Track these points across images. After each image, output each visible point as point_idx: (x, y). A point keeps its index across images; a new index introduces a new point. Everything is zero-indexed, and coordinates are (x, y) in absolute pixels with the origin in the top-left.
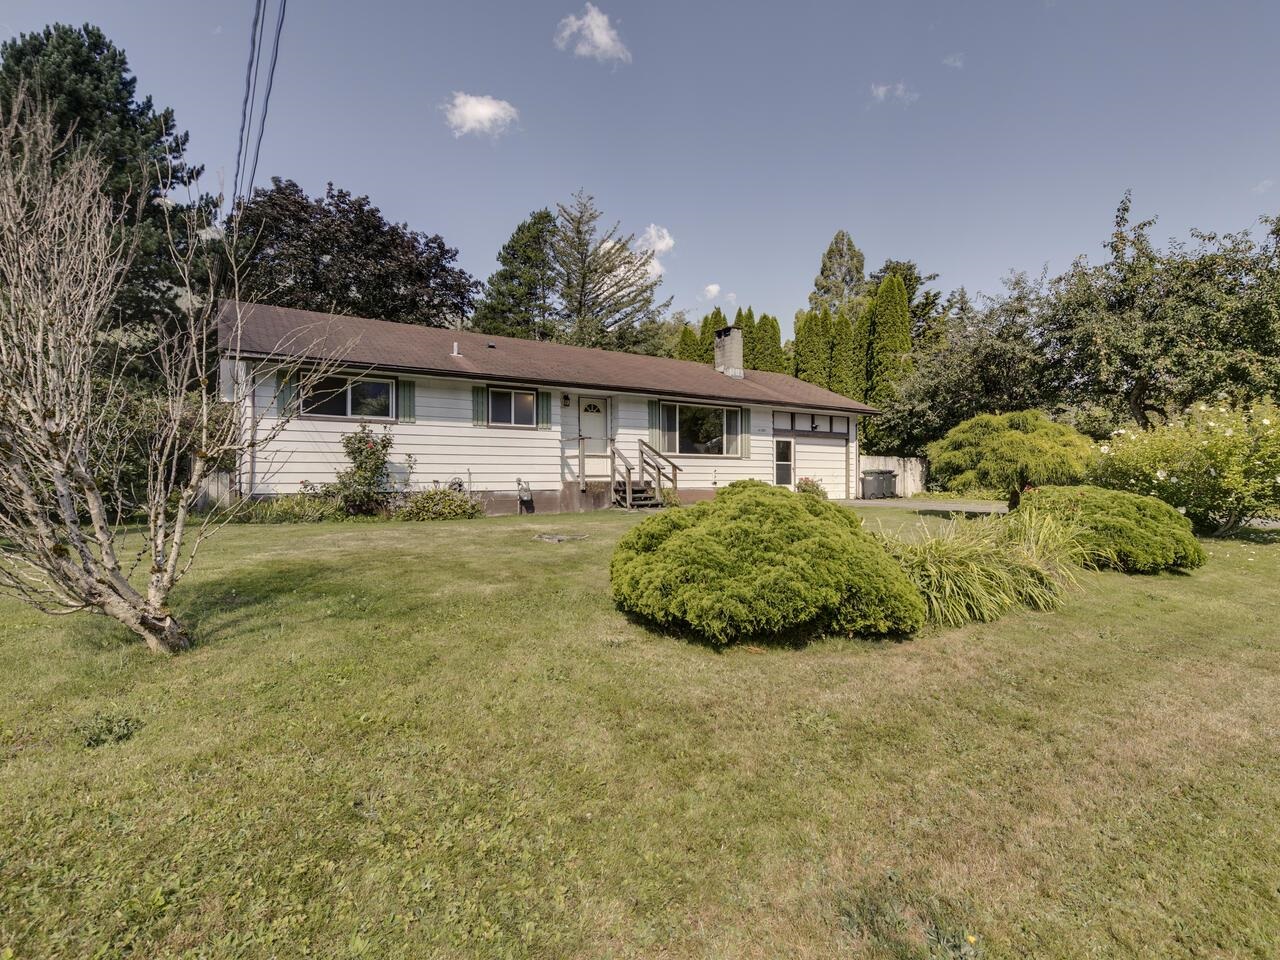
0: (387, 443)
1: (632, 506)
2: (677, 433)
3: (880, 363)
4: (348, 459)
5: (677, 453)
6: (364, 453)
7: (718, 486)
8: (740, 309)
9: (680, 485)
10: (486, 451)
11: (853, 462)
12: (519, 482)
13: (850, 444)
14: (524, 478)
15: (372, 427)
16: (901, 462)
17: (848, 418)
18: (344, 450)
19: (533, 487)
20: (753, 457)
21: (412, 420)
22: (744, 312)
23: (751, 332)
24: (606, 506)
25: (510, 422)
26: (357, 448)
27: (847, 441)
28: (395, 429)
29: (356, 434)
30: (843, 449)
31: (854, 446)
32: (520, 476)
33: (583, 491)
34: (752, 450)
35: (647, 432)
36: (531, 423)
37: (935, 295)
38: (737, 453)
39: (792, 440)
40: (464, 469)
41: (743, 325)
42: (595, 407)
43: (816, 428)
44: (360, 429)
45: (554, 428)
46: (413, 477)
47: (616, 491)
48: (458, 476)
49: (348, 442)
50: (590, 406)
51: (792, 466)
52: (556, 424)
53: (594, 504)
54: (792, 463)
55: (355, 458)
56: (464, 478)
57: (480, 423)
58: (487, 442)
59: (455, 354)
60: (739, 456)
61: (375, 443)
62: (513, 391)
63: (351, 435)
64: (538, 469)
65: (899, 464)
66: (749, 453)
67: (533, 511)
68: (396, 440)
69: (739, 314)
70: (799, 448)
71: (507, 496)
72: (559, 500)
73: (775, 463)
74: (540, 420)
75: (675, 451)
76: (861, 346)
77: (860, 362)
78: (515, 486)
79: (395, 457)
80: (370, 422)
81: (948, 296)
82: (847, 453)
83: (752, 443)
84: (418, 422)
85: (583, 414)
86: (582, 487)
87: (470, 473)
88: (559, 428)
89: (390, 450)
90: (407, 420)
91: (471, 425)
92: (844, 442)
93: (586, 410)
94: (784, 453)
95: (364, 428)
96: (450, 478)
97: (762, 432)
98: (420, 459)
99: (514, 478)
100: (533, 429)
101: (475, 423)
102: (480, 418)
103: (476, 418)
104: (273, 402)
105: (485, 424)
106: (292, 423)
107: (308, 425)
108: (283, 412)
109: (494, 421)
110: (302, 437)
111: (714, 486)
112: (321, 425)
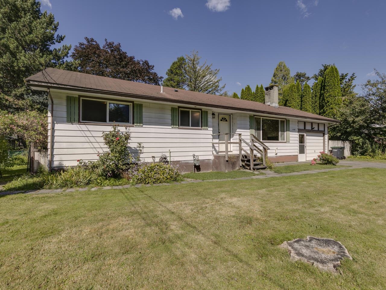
0: (127, 138)
1: (254, 169)
2: (261, 131)
3: (328, 102)
4: (106, 146)
5: (261, 141)
6: (115, 143)
7: (278, 155)
8: (257, 85)
10: (178, 140)
11: (326, 143)
12: (194, 156)
13: (326, 136)
14: (196, 154)
15: (119, 128)
16: (343, 143)
17: (324, 124)
18: (104, 141)
19: (201, 158)
20: (291, 141)
21: (141, 125)
22: (260, 86)
23: (263, 94)
24: (237, 168)
25: (189, 126)
26: (110, 140)
27: (324, 134)
28: (132, 129)
29: (110, 132)
30: (322, 138)
31: (326, 137)
32: (194, 153)
33: (227, 161)
34: (291, 139)
35: (249, 131)
36: (198, 126)
37: (346, 75)
38: (284, 140)
39: (305, 134)
40: (167, 150)
41: (259, 91)
42: (225, 119)
43: (314, 128)
44: (113, 129)
45: (209, 129)
46: (141, 156)
47: (243, 161)
48: (164, 154)
49: (106, 137)
50: (223, 118)
51: (305, 146)
52: (210, 127)
53: (232, 167)
54: (305, 144)
55: (110, 146)
56: (168, 155)
57: (175, 126)
58: (178, 136)
59: (162, 92)
61: (121, 137)
62: (190, 110)
63: (108, 133)
64: (202, 149)
65: (342, 144)
66: (289, 140)
67: (200, 171)
68: (132, 135)
69: (257, 87)
70: (308, 137)
71: (188, 163)
72: (211, 165)
73: (299, 144)
74: (203, 125)
76: (316, 96)
77: (316, 102)
78: (192, 158)
79: (132, 144)
80: (118, 126)
81: (351, 75)
82: (324, 140)
83: (291, 136)
84: (144, 126)
85: (220, 122)
86: (227, 159)
87: (170, 152)
88: (211, 129)
89: (129, 141)
90: (139, 125)
91: (170, 127)
92: (322, 135)
93: (221, 120)
94: (302, 140)
95: (115, 129)
96: (160, 155)
97: (294, 130)
98: (144, 145)
99: (192, 154)
100: (199, 129)
101: (173, 126)
102: (175, 124)
103: (173, 124)
104: (65, 114)
105: (177, 126)
106: (75, 126)
107: (83, 127)
108: (70, 120)
109: (181, 125)
110: (79, 133)
111: (276, 155)
112: (91, 127)
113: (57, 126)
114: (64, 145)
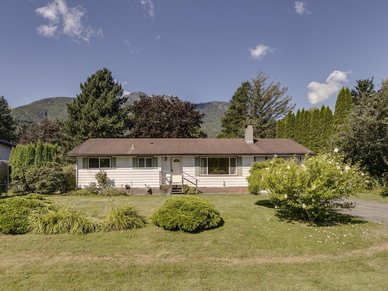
2: (207, 167)
4: (96, 179)
5: (207, 175)
9: (198, 186)
10: (137, 176)
12: (146, 185)
15: (103, 170)
18: (95, 177)
19: (152, 186)
20: (244, 175)
24: (169, 193)
25: (144, 167)
26: (98, 176)
29: (99, 173)
32: (146, 183)
34: (243, 173)
35: (194, 168)
40: (130, 181)
42: (178, 160)
44: (100, 171)
45: (159, 168)
46: (115, 184)
49: (96, 175)
50: (176, 160)
52: (160, 167)
53: (164, 192)
55: (98, 179)
56: (129, 184)
57: (135, 168)
58: (137, 173)
59: (132, 148)
60: (237, 175)
62: (145, 158)
63: (97, 173)
64: (153, 181)
67: (152, 194)
68: (108, 174)
71: (143, 189)
72: (159, 190)
75: (207, 174)
78: (144, 186)
79: (110, 178)
83: (243, 170)
84: (117, 169)
85: (173, 163)
86: (161, 187)
87: (132, 183)
90: (114, 168)
91: (132, 168)
93: (174, 161)
96: (125, 184)
97: (249, 165)
99: (144, 184)
100: (151, 169)
102: (135, 166)
103: (134, 166)
104: (82, 166)
105: (136, 168)
106: (86, 170)
107: (89, 171)
108: (84, 168)
109: (139, 167)
110: (88, 174)
111: (225, 186)
112: (93, 171)
113: (80, 171)
114: (82, 179)
